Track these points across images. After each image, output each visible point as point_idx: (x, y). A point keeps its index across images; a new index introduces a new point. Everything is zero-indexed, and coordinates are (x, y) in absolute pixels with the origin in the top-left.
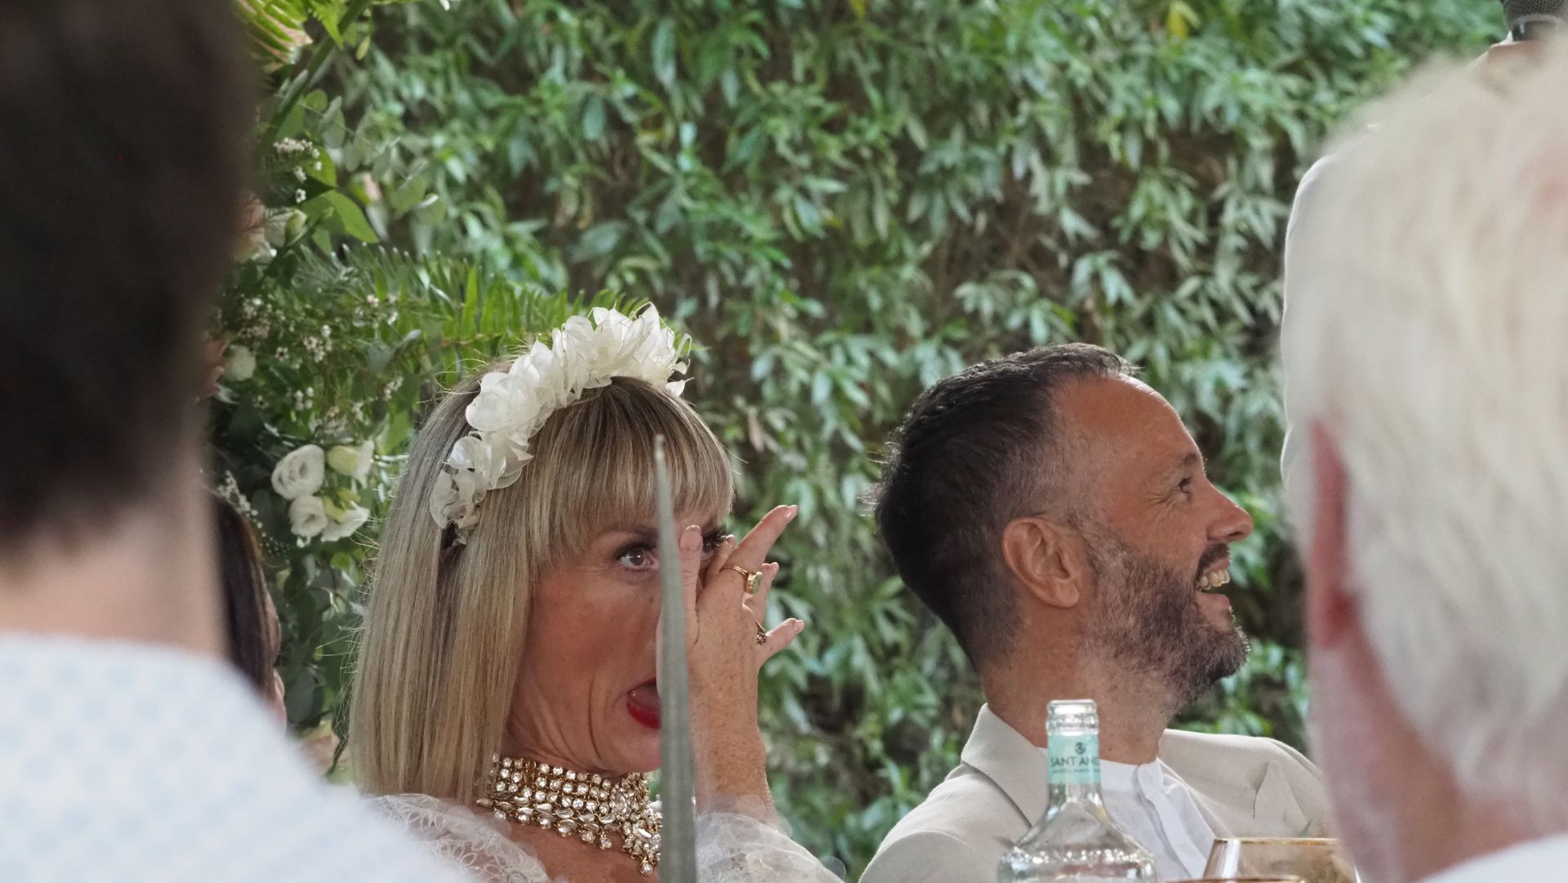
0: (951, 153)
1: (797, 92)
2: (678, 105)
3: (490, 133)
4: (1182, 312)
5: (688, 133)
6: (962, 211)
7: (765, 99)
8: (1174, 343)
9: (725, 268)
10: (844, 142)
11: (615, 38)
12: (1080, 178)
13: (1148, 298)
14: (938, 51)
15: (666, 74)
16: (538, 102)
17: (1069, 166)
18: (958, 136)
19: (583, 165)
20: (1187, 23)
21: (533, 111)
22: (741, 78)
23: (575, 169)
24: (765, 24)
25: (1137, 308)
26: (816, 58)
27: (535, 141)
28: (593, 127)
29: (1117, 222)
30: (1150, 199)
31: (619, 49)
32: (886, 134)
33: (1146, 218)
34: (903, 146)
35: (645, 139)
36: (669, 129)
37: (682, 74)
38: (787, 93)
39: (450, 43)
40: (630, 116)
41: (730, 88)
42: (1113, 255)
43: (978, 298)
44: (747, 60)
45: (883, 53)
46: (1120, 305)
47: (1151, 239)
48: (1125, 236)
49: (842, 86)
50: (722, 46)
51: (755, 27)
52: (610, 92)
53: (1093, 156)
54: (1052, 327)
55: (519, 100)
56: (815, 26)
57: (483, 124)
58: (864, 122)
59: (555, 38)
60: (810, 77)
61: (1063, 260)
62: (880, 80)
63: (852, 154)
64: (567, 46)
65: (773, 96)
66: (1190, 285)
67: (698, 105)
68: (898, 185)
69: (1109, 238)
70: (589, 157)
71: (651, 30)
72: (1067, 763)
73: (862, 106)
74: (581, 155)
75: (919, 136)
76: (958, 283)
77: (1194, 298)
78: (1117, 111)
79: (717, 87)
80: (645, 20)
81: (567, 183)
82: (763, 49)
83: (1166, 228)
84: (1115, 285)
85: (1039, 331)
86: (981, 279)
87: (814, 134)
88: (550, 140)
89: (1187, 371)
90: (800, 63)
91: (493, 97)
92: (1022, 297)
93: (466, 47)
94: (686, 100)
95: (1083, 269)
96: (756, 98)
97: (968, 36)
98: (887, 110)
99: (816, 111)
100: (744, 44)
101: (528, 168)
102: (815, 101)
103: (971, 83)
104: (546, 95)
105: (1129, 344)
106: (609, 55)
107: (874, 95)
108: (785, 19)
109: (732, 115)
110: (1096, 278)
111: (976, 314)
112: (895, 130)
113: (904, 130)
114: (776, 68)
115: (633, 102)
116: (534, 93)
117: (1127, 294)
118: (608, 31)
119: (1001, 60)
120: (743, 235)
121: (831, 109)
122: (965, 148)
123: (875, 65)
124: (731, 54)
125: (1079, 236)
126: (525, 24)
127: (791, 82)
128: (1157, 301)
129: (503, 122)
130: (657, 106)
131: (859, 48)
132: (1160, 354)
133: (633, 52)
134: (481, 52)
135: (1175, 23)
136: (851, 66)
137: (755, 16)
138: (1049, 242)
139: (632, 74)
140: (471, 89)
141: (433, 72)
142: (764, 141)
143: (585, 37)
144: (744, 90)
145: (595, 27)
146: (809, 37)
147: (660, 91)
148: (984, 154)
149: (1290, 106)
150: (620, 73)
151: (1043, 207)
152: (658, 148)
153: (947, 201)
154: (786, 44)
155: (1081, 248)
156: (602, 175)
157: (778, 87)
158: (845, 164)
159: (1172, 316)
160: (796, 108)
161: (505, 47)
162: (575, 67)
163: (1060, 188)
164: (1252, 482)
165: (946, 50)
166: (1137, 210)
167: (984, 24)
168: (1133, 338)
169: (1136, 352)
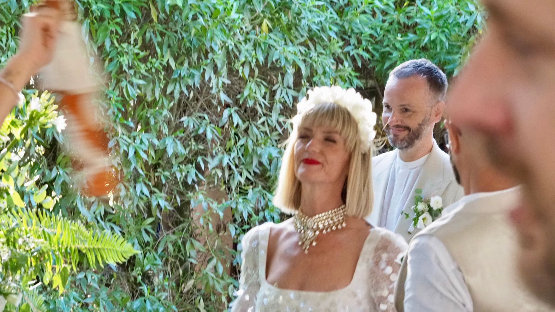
0: (183, 71)
1: (131, 47)
4: (258, 128)
6: (186, 92)
7: (120, 49)
8: (255, 140)
10: (147, 66)
12: (228, 82)
13: (247, 123)
14: (181, 35)
17: (224, 77)
18: (186, 65)
20: (268, 26)
22: (112, 41)
24: (122, 22)
25: (243, 126)
26: (138, 35)
29: (239, 96)
30: (250, 88)
32: (161, 64)
33: (249, 95)
34: (167, 67)
38: (128, 47)
41: (108, 44)
42: (237, 108)
43: (188, 122)
44: (114, 36)
45: (162, 35)
46: (238, 127)
47: (251, 103)
48: (241, 102)
49: (147, 46)
50: (107, 29)
51: (118, 24)
53: (232, 72)
54: (214, 134)
56: (139, 24)
58: (154, 60)
60: (136, 42)
61: (219, 110)
62: (160, 45)
63: (148, 71)
65: (123, 48)
66: (262, 119)
67: (95, 50)
68: (164, 82)
69: (236, 102)
73: (154, 54)
75: (173, 65)
76: (182, 116)
77: (263, 124)
78: (242, 59)
79: (103, 44)
82: (120, 32)
83: (255, 99)
84: (236, 119)
85: (209, 136)
86: (190, 115)
87: (136, 63)
89: (259, 150)
90: (133, 36)
92: (204, 122)
94: (92, 48)
95: (226, 113)
96: (117, 48)
97: (193, 31)
98: (162, 56)
99: (137, 54)
100: (113, 30)
102: (137, 51)
103: (192, 47)
105: (239, 139)
107: (158, 50)
108: (129, 22)
109: (108, 53)
110: (231, 116)
111: (187, 128)
112: (165, 63)
113: (168, 62)
114: (124, 38)
117: (240, 122)
119: (204, 40)
121: (142, 54)
122: (188, 70)
123: (159, 39)
124: (109, 33)
125: (225, 102)
127: (129, 43)
128: (250, 124)
131: (154, 33)
132: (250, 143)
135: (264, 27)
136: (151, 39)
137: (119, 20)
138: (215, 103)
142: (118, 64)
144: (112, 45)
146: (137, 27)
148: (195, 72)
149: (301, 58)
151: (214, 91)
153: (181, 87)
154: (128, 30)
155: (226, 106)
157: (125, 45)
158: (146, 74)
159: (255, 130)
160: (131, 53)
163: (220, 84)
165: (185, 36)
166: (246, 93)
167: (199, 27)
168: (241, 137)
169: (242, 142)
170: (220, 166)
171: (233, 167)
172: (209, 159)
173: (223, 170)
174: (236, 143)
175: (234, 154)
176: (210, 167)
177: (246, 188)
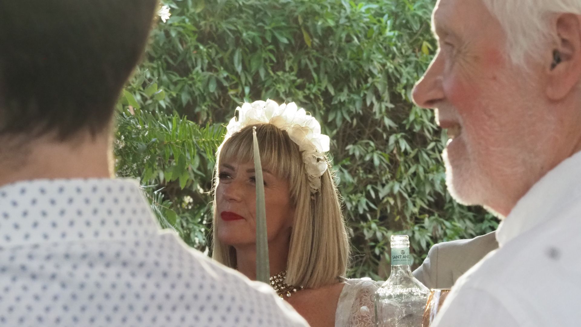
0: (343, 97)
1: (287, 75)
2: (243, 80)
3: (174, 90)
4: (429, 155)
5: (247, 90)
6: (348, 119)
7: (275, 77)
8: (426, 167)
10: (305, 93)
11: (220, 56)
12: (391, 106)
13: (416, 150)
14: (338, 59)
15: (239, 69)
16: (192, 79)
17: (386, 102)
18: (346, 91)
19: (208, 102)
20: (429, 49)
21: (190, 82)
22: (266, 70)
23: (206, 104)
24: (275, 50)
25: (413, 153)
26: (293, 62)
27: (191, 93)
28: (212, 88)
29: (405, 122)
30: (416, 113)
31: (221, 60)
32: (319, 90)
33: (415, 120)
34: (326, 93)
35: (231, 92)
36: (240, 89)
37: (245, 69)
38: (283, 75)
39: (160, 58)
40: (226, 84)
41: (262, 74)
42: (403, 134)
43: (354, 149)
44: (268, 64)
45: (318, 60)
46: (406, 153)
47: (417, 128)
48: (407, 128)
49: (303, 73)
50: (260, 58)
51: (271, 51)
52: (218, 75)
53: (395, 98)
54: (381, 160)
55: (185, 78)
56: (293, 50)
57: (172, 87)
58: (312, 85)
59: (198, 56)
60: (291, 69)
61: (385, 136)
62: (317, 70)
63: (307, 97)
64: (202, 59)
65: (278, 76)
66: (432, 145)
67: (250, 80)
68: (324, 109)
69: (401, 128)
70: (211, 99)
71: (233, 53)
72: (398, 257)
73: (311, 79)
74: (208, 99)
75: (332, 91)
76: (347, 145)
77: (433, 150)
78: (404, 82)
79: (257, 73)
80: (231, 49)
81: (203, 109)
82: (274, 59)
83: (422, 123)
84: (404, 145)
85: (377, 162)
86: (355, 143)
87: (293, 90)
88: (197, 93)
89: (431, 176)
90: (288, 64)
91: (176, 78)
92: (370, 149)
93: (165, 59)
94: (246, 78)
95: (392, 139)
96: (272, 77)
97: (349, 54)
98: (320, 81)
99: (294, 81)
100: (267, 57)
101: (188, 103)
102: (293, 78)
103: (350, 71)
104: (195, 77)
105: (410, 167)
106: (218, 62)
107: (315, 75)
108: (282, 48)
109: (263, 83)
110: (397, 142)
111: (354, 155)
112: (323, 88)
113: (326, 88)
114: (279, 66)
115: (227, 78)
116: (190, 76)
117: (408, 148)
118: (217, 53)
119: (361, 62)
121: (299, 81)
122: (348, 95)
123: (315, 65)
124: (263, 61)
125: (390, 127)
126: (187, 50)
127: (285, 71)
128: (419, 151)
129: (179, 86)
130: (236, 81)
131: (309, 59)
132: (421, 170)
133: (226, 61)
134: (171, 61)
135: (425, 49)
136: (306, 65)
137: (271, 47)
138: (380, 130)
139: (226, 69)
140: (167, 74)
141: (153, 68)
142: (275, 92)
143: (209, 55)
144: (267, 74)
145: (213, 51)
146: (291, 55)
147: (237, 74)
148: (355, 97)
150: (222, 68)
151: (378, 116)
152: (236, 96)
153: (342, 113)
154: (282, 57)
155: (391, 131)
156: (216, 106)
157: (280, 73)
158: (304, 101)
159: (425, 156)
160: (286, 80)
161: (180, 59)
162: (205, 66)
163: (384, 110)
164: (455, 217)
165: (341, 60)
166: (412, 118)
167: (354, 49)
168: (411, 165)
169: (412, 170)
170: (391, 194)
171: (406, 195)
172: (379, 188)
173: (394, 197)
174: (406, 170)
175: (405, 182)
176: (381, 195)
177: (422, 217)
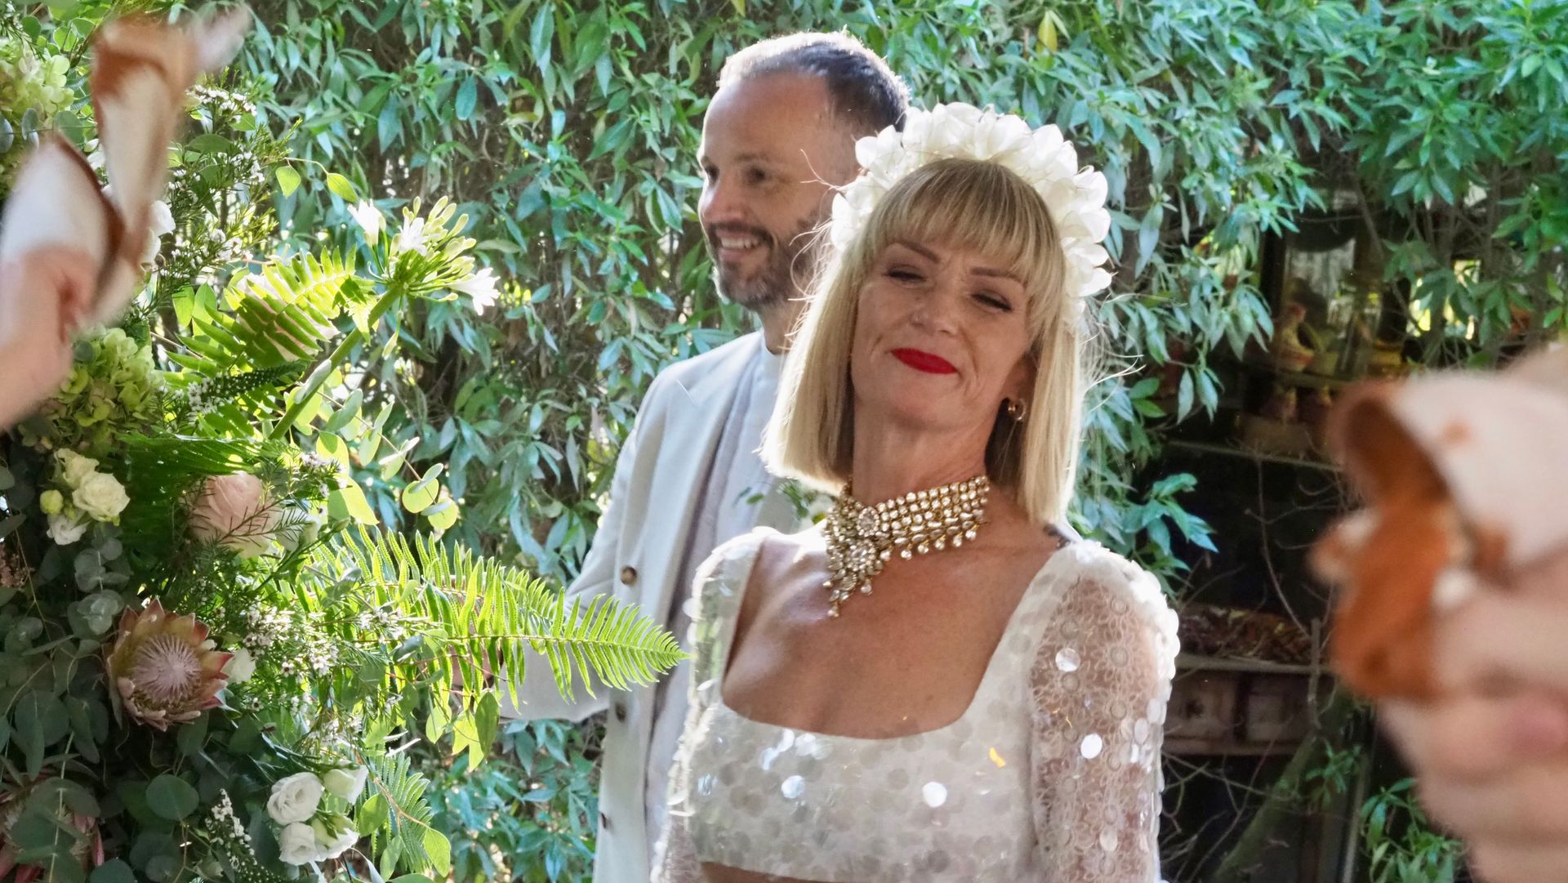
1: (670, 85)
2: (550, 90)
3: (361, 108)
5: (558, 121)
7: (638, 88)
9: (581, 257)
11: (493, 17)
15: (542, 58)
16: (413, 78)
19: (449, 143)
20: (1058, 33)
21: (406, 87)
22: (616, 66)
23: (442, 148)
24: (645, 15)
26: (690, 50)
27: (405, 115)
28: (465, 107)
31: (496, 30)
35: (513, 122)
37: (558, 59)
38: (660, 83)
39: (330, 12)
40: (502, 99)
41: (604, 76)
44: (623, 51)
50: (602, 32)
51: (635, 18)
52: (483, 72)
55: (392, 74)
56: (693, 18)
57: (354, 95)
59: (435, 13)
60: (684, 70)
64: (445, 25)
65: (646, 85)
67: (569, 91)
70: (457, 136)
71: (531, 14)
74: (449, 135)
79: (591, 73)
80: (526, 2)
81: (433, 160)
82: (640, 40)
87: (682, 129)
88: (419, 114)
90: (675, 54)
91: (368, 69)
93: (345, 14)
94: (559, 83)
96: (630, 87)
99: (686, 105)
100: (621, 34)
101: (396, 141)
102: (686, 95)
104: (420, 73)
106: (486, 36)
108: (666, 11)
109: (604, 101)
114: (651, 60)
115: (507, 86)
116: (408, 69)
118: (487, 11)
120: (603, 224)
121: (700, 102)
124: (609, 40)
127: (665, 73)
129: (374, 96)
130: (530, 88)
133: (511, 34)
134: (360, 19)
135: (1047, 33)
137: (637, 6)
139: (508, 58)
140: (345, 58)
141: (310, 41)
142: (633, 132)
143: (464, 16)
144: (617, 77)
146: (686, 28)
147: (534, 74)
149: (1150, 121)
150: (496, 56)
152: (526, 131)
156: (467, 153)
157: (652, 78)
160: (668, 100)
161: (385, 18)
162: (451, 46)
